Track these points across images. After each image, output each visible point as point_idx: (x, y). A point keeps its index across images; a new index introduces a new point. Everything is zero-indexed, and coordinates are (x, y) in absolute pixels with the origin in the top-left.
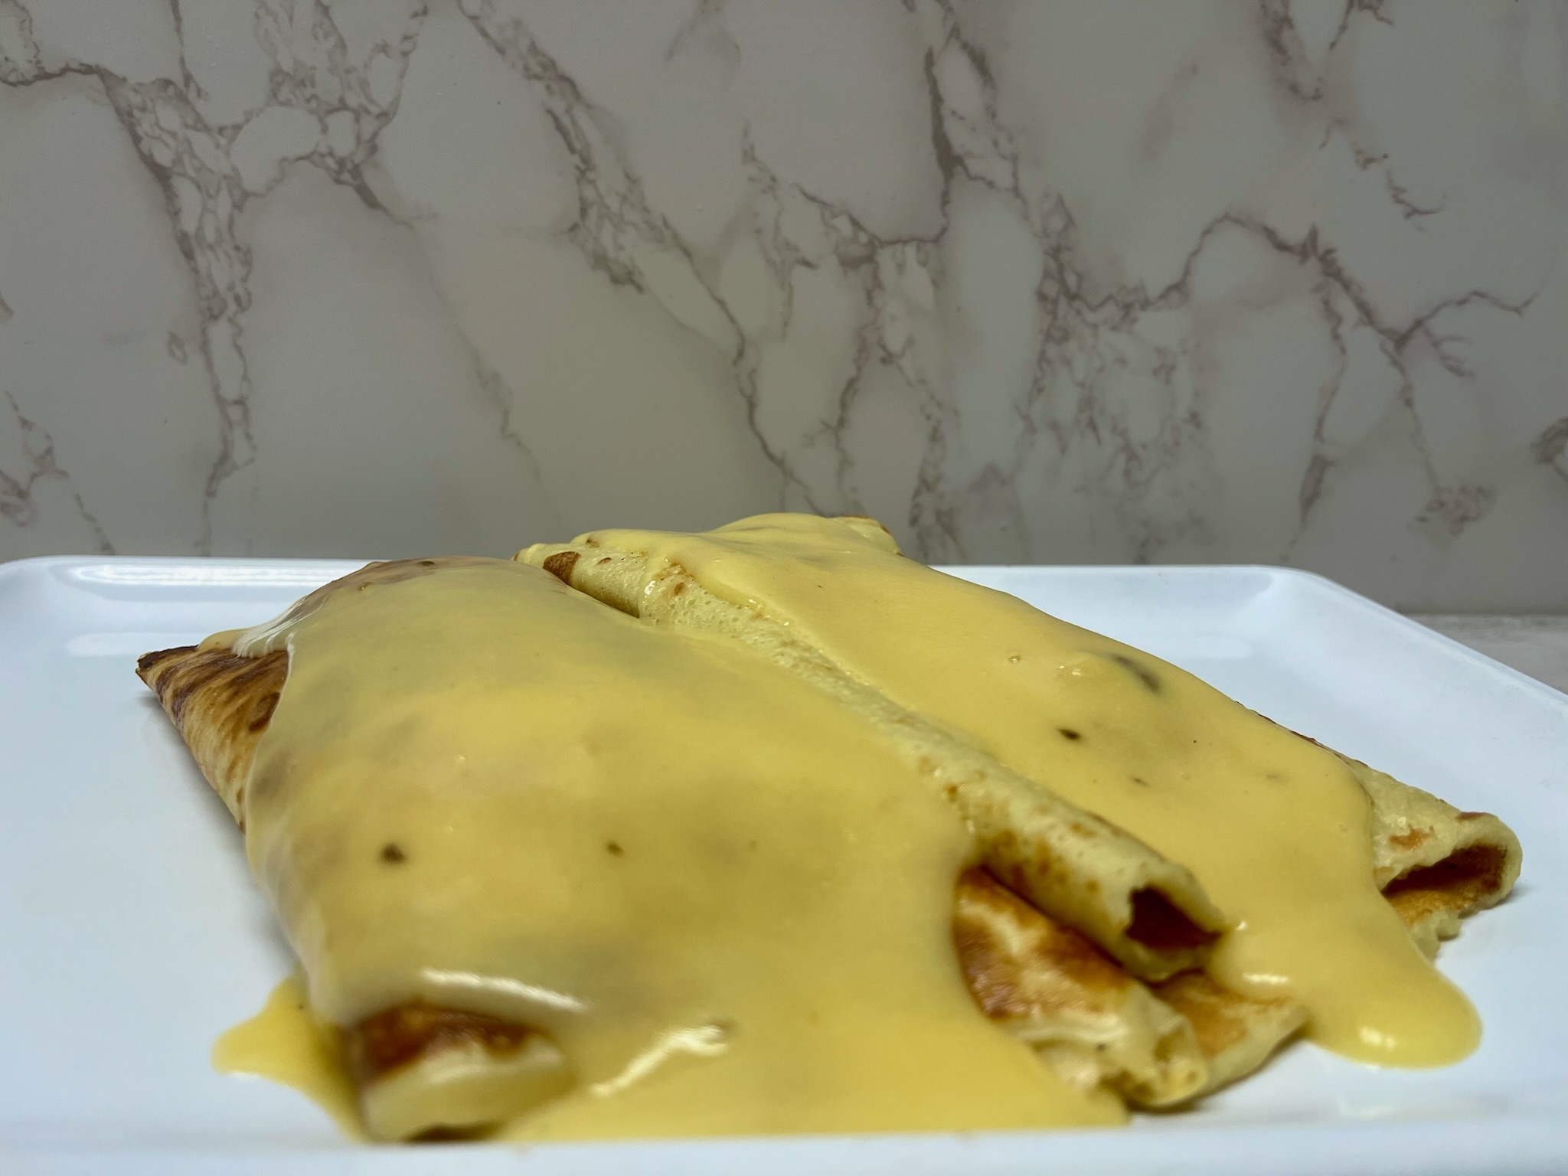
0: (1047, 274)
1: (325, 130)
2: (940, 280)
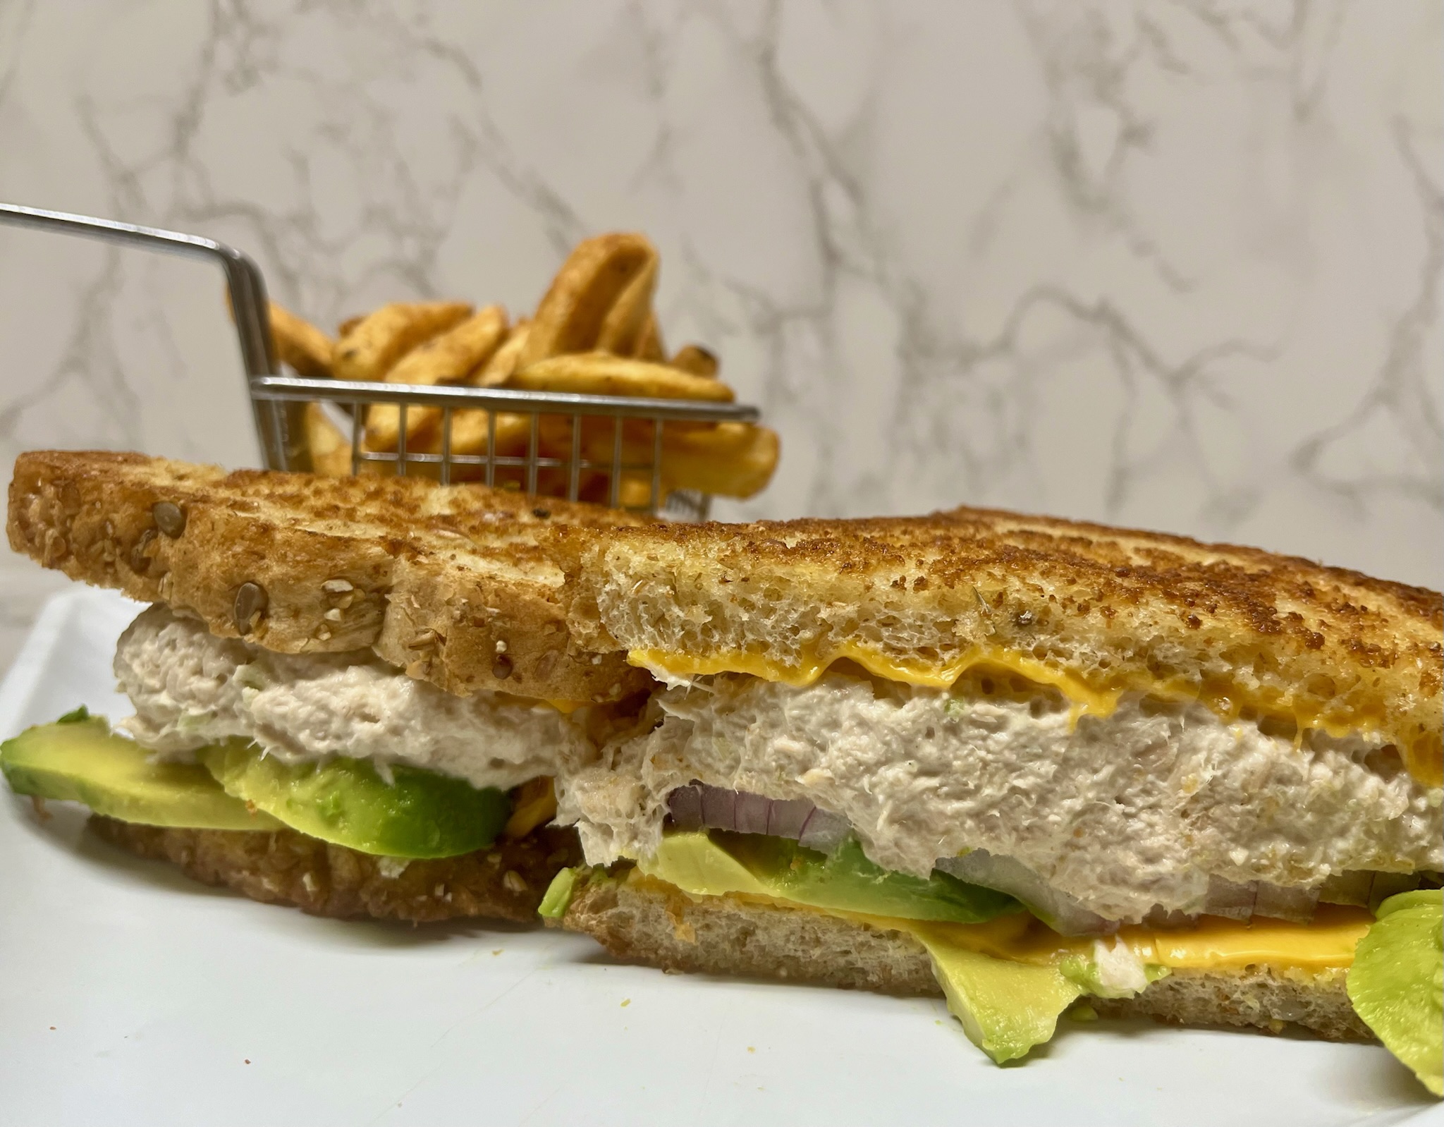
0: (905, 337)
1: (400, 245)
2: (828, 340)
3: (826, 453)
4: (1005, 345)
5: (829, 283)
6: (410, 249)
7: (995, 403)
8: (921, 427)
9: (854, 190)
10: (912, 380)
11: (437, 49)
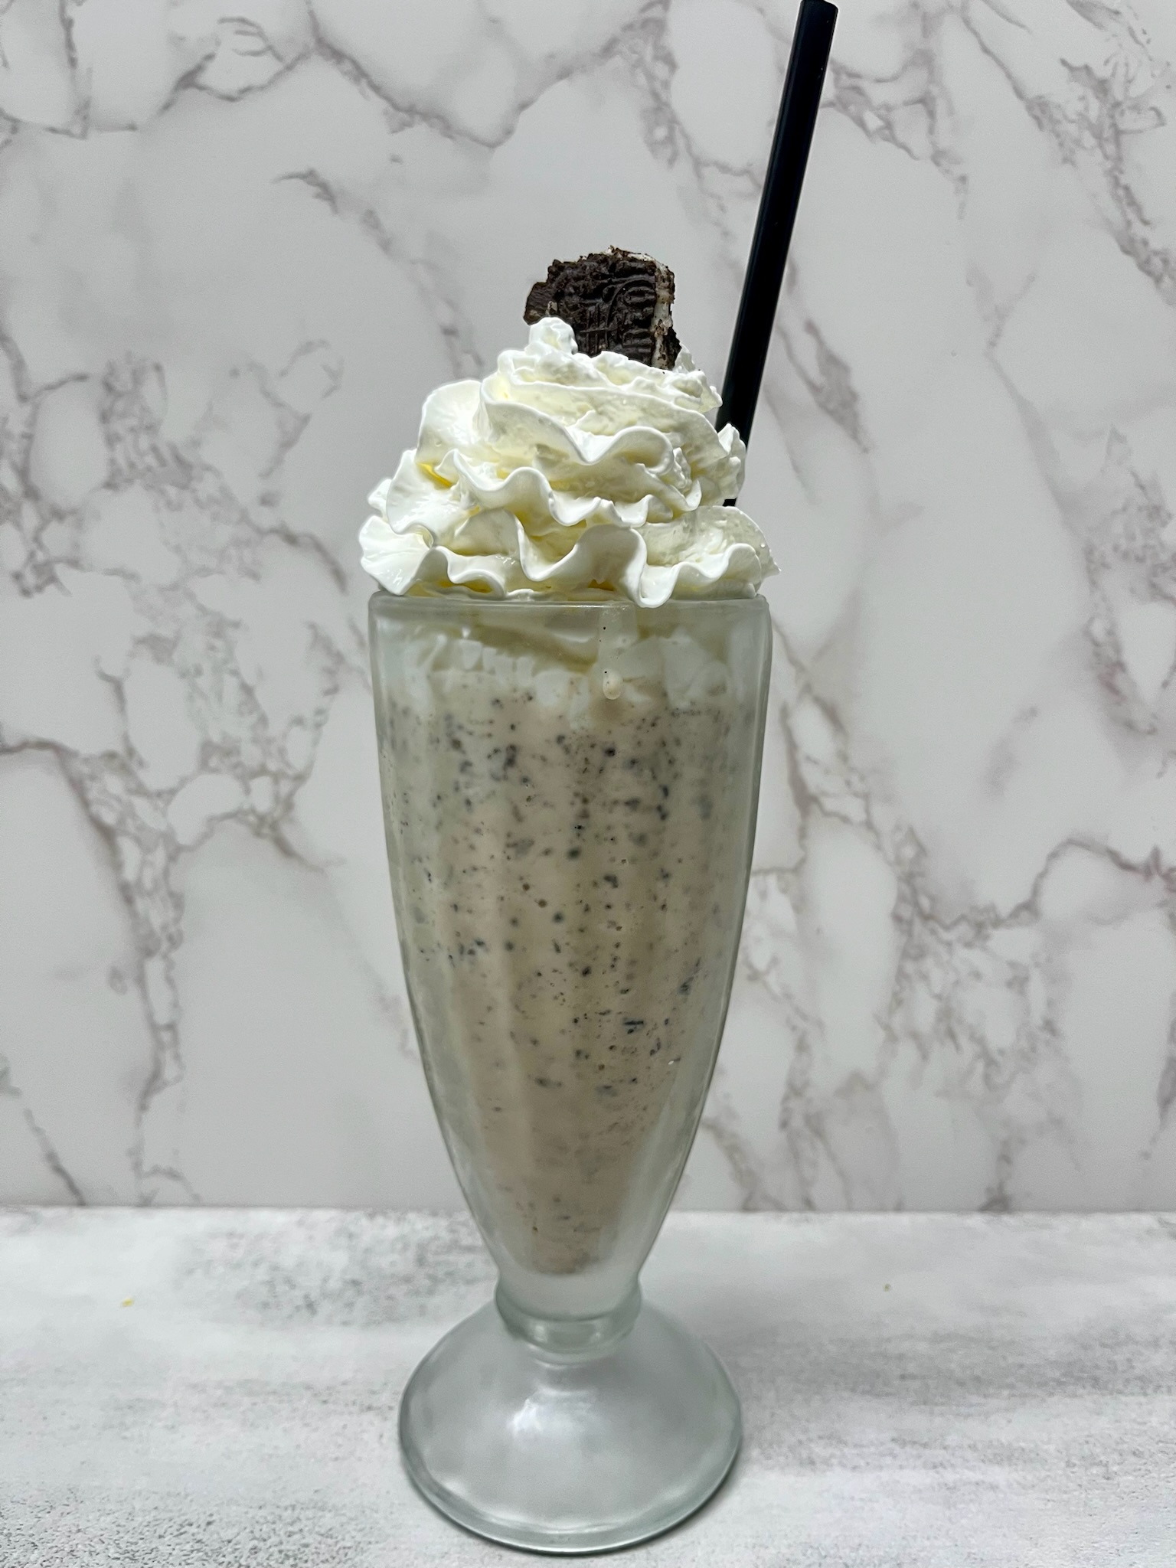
0: (901, 898)
1: (247, 791)
2: (801, 905)
3: (802, 1047)
4: (1029, 908)
5: (803, 834)
6: (262, 797)
7: (1018, 982)
8: (924, 1012)
9: (832, 715)
10: (912, 952)
11: (291, 539)
